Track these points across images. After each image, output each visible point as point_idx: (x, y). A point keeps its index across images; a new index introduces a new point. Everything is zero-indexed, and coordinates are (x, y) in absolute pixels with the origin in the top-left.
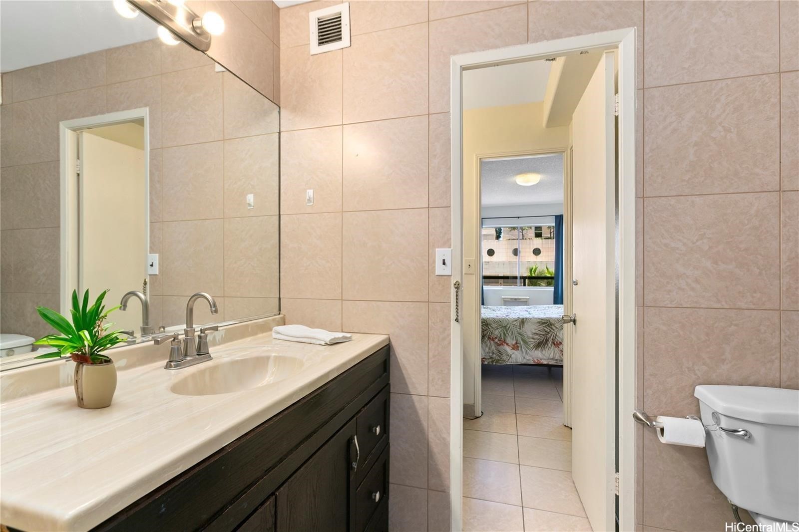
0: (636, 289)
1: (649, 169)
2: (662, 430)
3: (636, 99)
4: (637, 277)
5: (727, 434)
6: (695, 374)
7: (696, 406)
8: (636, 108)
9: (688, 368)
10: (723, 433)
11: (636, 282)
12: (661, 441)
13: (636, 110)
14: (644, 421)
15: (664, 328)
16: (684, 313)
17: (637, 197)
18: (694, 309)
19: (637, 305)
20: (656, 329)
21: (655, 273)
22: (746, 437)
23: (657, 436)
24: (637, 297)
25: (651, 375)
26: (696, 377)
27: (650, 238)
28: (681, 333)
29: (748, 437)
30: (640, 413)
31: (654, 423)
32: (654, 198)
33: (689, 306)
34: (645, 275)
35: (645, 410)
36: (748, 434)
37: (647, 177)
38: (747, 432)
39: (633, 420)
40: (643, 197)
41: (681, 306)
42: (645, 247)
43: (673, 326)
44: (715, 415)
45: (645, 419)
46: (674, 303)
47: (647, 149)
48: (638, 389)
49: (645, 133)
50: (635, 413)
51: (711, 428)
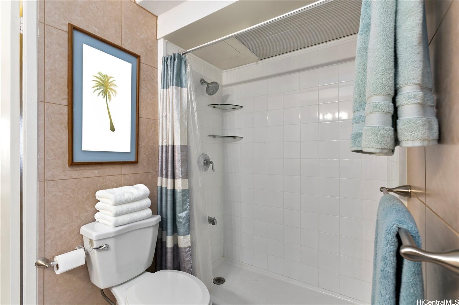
0: (38, 168)
1: (48, 83)
2: (57, 265)
3: (38, 28)
4: (38, 160)
5: (97, 251)
6: (81, 220)
7: (81, 239)
8: (38, 34)
9: (76, 217)
10: (95, 251)
11: (38, 164)
12: (57, 273)
13: (38, 36)
14: (43, 265)
15: (60, 194)
16: (73, 182)
17: (39, 101)
18: (80, 179)
19: (39, 180)
20: (54, 196)
21: (54, 156)
22: (106, 248)
23: (54, 271)
24: (39, 174)
25: (50, 229)
26: (81, 221)
27: (49, 132)
28: (72, 195)
29: (107, 247)
30: (41, 260)
31: (51, 263)
32: (52, 104)
33: (77, 177)
34: (45, 158)
35: (45, 257)
36: (107, 246)
37: (47, 88)
38: (106, 245)
39: (35, 268)
40: (44, 102)
41: (72, 178)
42: (45, 138)
43: (66, 192)
44: (91, 241)
45: (45, 263)
46: (67, 176)
47: (47, 68)
48: (40, 242)
49: (45, 56)
50: (36, 262)
51: (89, 250)
